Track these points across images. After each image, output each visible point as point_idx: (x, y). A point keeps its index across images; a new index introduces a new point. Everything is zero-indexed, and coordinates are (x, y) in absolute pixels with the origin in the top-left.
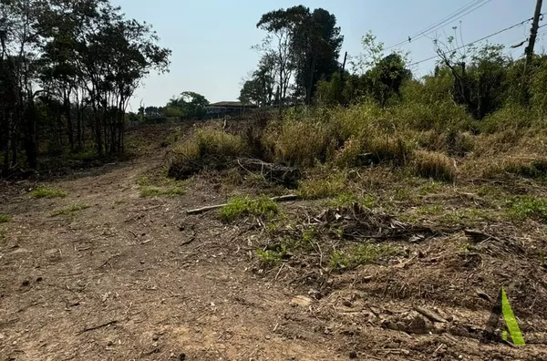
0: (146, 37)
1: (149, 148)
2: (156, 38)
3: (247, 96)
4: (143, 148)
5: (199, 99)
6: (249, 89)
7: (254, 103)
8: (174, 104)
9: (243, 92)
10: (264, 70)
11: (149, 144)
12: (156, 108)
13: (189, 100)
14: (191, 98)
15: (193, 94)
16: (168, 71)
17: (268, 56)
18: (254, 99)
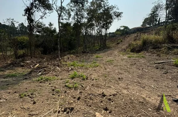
0: (115, 10)
1: (113, 45)
2: (118, 9)
3: (146, 24)
4: (112, 45)
5: (126, 28)
6: (146, 21)
7: (148, 26)
8: (118, 30)
9: (144, 22)
10: (154, 12)
11: (113, 43)
12: (111, 33)
13: (122, 28)
14: (123, 28)
15: (124, 27)
16: (120, 19)
17: (156, 6)
18: (148, 25)
